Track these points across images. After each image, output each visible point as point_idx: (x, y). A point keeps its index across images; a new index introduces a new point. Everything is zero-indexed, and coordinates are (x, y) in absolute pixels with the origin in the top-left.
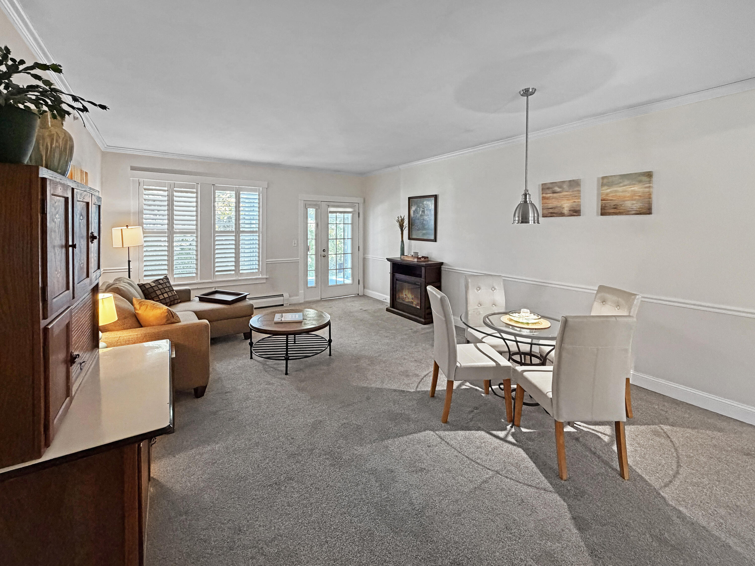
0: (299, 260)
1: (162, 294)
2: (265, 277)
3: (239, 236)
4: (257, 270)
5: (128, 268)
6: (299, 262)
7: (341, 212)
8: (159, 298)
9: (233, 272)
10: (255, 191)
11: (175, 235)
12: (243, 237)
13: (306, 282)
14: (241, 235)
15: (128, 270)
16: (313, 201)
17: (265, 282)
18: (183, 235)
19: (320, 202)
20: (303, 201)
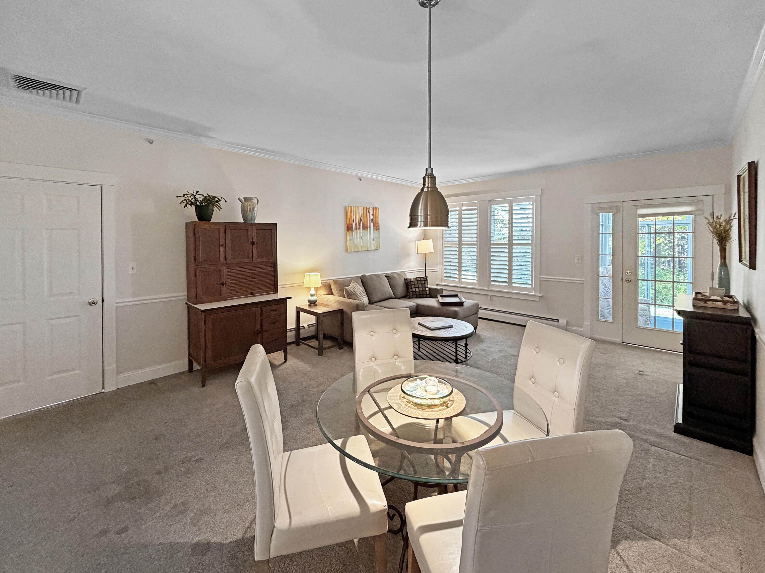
0: (583, 281)
1: (415, 288)
2: (538, 294)
3: (512, 249)
4: (530, 286)
5: (424, 268)
6: (583, 283)
7: (664, 214)
8: (412, 290)
9: (507, 284)
10: (528, 200)
11: (462, 246)
12: (515, 249)
13: (596, 312)
14: (513, 247)
15: (424, 270)
16: (608, 202)
17: (538, 300)
18: (470, 246)
19: (621, 204)
20: (590, 204)
